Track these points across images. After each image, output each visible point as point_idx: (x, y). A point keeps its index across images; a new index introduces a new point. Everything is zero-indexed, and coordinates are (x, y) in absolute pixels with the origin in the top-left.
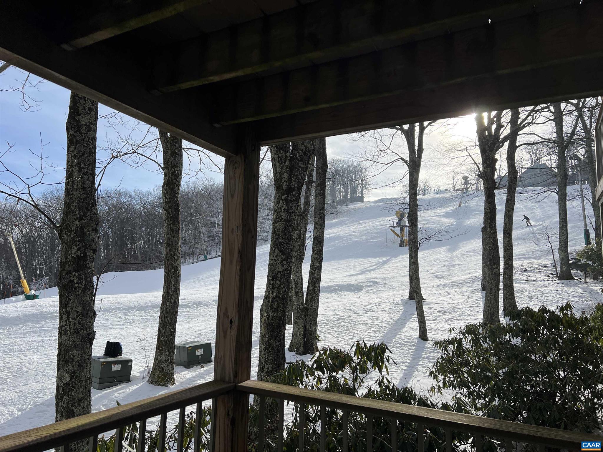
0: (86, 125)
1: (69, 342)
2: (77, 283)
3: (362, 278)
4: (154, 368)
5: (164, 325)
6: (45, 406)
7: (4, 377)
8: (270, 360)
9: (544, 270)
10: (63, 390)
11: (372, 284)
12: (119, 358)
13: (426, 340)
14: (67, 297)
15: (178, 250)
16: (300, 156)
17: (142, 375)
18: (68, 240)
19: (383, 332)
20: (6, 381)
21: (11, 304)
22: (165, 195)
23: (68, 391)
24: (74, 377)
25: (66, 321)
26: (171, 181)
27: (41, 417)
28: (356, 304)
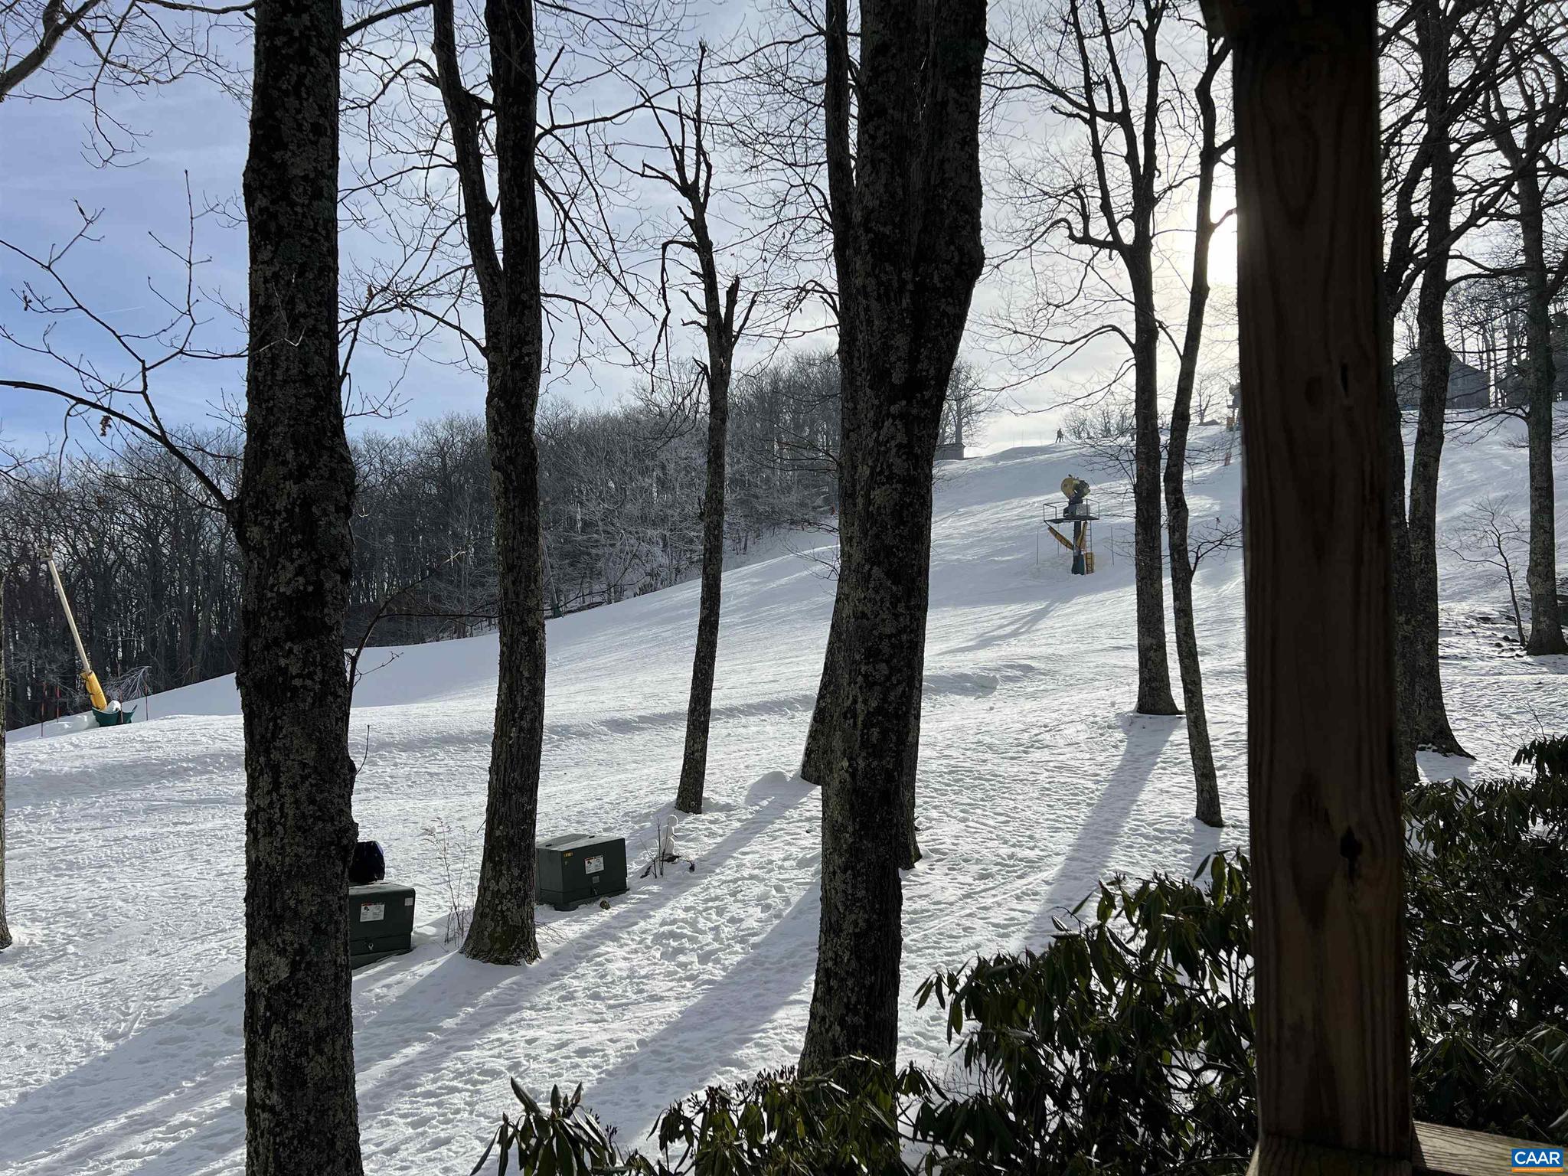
0: (305, 178)
1: (284, 858)
2: (299, 676)
3: (988, 657)
4: (480, 911)
5: (505, 794)
6: (180, 1023)
7: (59, 940)
8: (859, 900)
9: (1484, 630)
10: (268, 1007)
11: (1018, 673)
12: (376, 886)
13: (1219, 824)
14: (269, 720)
15: (536, 581)
16: (942, 281)
17: (444, 931)
18: (266, 543)
19: (1089, 805)
20: (64, 950)
21: (62, 738)
22: (493, 423)
23: (284, 1008)
24: (303, 966)
25: (269, 793)
26: (510, 384)
27: (173, 1056)
28: (992, 728)
